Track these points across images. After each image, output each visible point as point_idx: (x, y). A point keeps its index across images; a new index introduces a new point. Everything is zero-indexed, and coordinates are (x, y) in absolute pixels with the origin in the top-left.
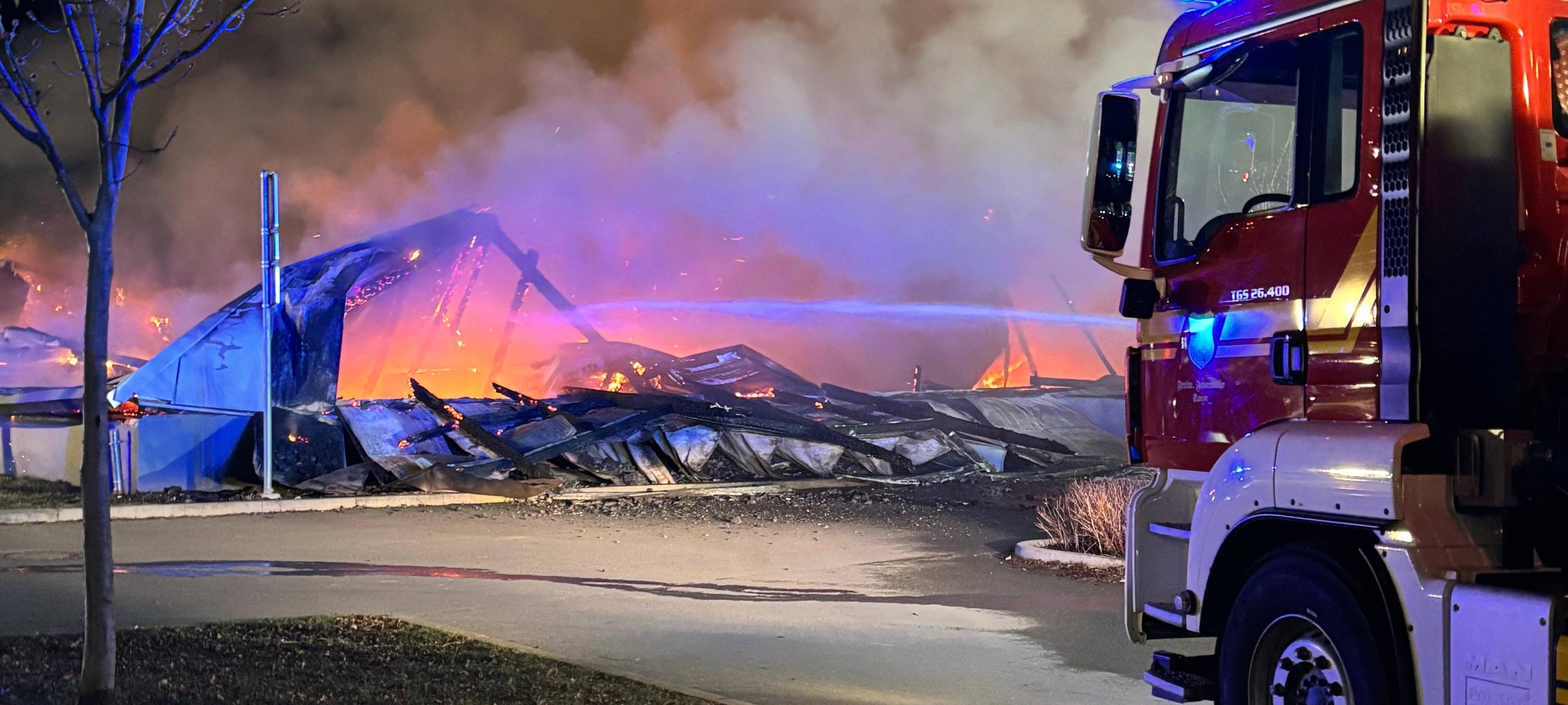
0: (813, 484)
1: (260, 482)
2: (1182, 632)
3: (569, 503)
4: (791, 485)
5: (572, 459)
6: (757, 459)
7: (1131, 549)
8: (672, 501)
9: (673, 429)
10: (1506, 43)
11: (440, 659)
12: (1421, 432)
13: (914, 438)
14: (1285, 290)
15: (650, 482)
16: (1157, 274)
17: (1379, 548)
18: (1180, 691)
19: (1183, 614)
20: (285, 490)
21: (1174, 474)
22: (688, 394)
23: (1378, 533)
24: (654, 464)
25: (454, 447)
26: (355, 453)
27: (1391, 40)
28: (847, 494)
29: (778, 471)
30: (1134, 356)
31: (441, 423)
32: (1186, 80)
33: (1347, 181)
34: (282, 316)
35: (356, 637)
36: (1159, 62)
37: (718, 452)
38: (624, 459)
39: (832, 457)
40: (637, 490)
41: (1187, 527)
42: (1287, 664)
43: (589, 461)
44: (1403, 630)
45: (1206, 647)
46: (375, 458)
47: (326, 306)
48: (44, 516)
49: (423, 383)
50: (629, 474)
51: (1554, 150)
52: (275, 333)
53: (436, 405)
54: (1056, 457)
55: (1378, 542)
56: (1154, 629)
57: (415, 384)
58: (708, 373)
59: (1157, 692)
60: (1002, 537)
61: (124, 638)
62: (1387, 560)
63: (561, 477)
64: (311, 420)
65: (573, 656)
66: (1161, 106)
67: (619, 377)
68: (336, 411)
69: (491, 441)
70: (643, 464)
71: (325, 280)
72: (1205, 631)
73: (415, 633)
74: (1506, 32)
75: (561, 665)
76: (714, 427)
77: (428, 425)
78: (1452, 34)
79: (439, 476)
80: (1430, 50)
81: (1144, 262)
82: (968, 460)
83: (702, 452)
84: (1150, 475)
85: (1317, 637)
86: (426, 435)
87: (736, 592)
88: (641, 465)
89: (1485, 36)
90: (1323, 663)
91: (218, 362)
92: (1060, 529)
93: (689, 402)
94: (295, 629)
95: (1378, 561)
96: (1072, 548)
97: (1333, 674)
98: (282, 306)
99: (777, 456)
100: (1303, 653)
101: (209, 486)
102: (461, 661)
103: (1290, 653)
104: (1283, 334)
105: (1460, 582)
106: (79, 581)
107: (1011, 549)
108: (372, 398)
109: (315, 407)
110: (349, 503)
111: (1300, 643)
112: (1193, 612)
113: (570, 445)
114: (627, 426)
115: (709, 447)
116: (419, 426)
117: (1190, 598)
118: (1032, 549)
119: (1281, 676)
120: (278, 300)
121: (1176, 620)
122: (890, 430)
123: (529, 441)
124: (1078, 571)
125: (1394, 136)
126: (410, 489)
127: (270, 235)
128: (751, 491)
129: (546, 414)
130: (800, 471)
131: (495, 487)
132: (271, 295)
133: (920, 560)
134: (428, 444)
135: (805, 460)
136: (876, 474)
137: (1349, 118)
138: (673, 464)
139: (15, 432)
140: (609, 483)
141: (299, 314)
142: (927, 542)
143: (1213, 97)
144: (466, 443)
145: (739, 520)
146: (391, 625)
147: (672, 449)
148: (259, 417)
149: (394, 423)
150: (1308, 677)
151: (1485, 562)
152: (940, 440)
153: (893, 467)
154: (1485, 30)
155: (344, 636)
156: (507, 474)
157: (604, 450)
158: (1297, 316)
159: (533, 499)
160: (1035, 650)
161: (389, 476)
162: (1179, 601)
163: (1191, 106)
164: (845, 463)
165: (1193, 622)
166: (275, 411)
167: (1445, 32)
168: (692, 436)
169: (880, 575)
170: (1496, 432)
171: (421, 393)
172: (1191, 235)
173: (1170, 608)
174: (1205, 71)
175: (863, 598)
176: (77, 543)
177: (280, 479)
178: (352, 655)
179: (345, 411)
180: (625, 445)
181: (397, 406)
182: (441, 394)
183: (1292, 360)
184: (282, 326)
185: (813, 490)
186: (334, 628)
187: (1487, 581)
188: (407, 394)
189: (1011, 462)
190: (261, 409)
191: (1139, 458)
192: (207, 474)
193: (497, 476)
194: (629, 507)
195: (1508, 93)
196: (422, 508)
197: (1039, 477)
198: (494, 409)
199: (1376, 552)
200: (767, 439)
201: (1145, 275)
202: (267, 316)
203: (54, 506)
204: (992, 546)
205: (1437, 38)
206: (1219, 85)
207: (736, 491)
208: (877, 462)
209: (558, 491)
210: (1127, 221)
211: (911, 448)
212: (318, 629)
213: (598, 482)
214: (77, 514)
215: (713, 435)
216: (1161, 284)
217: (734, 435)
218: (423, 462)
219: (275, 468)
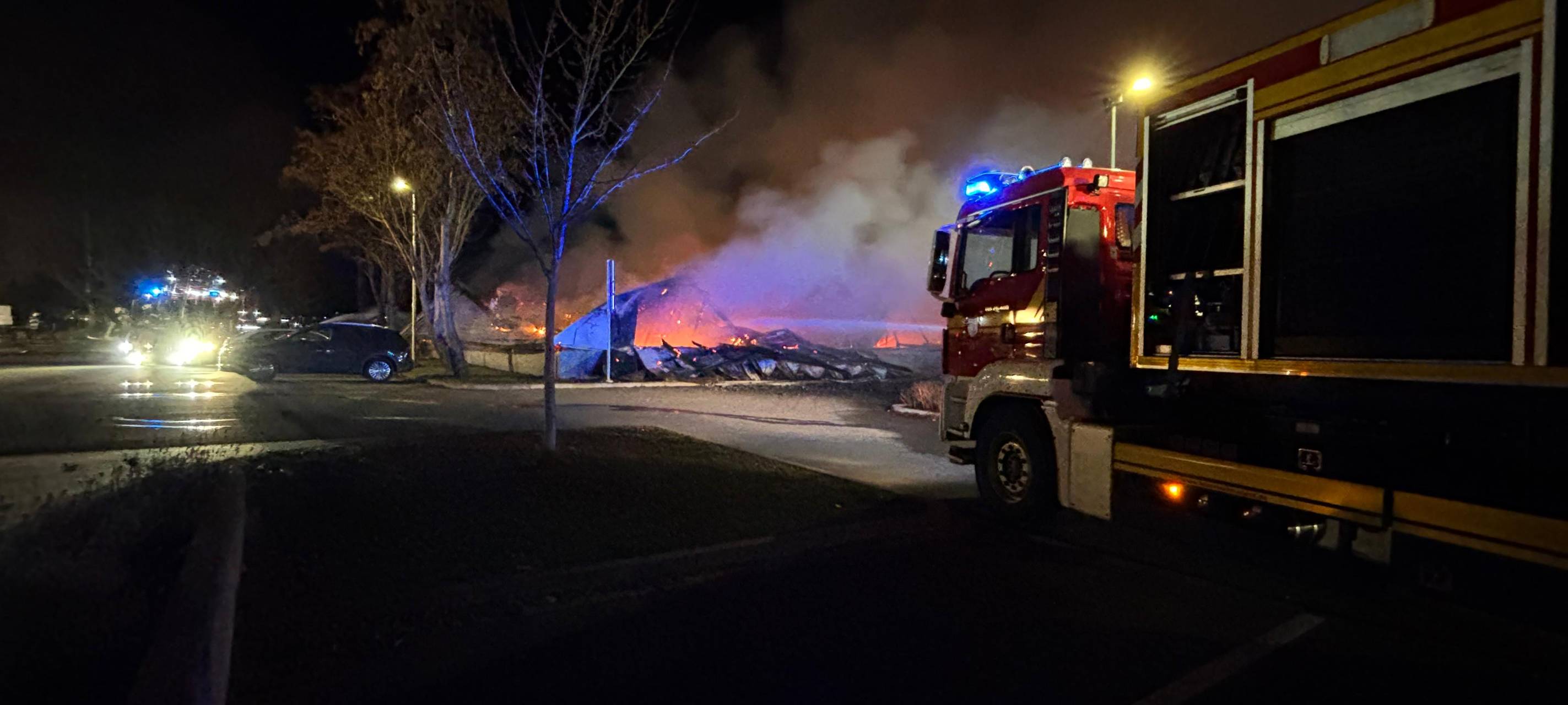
0: (813, 382)
1: (605, 376)
2: (962, 438)
3: (720, 387)
4: (805, 382)
5: (722, 370)
6: (791, 372)
7: (941, 408)
8: (759, 386)
9: (760, 360)
10: (1098, 212)
11: (677, 442)
12: (1060, 363)
13: (852, 365)
14: (1007, 308)
15: (751, 380)
16: (956, 301)
17: (1042, 407)
18: (961, 461)
19: (963, 431)
20: (615, 379)
21: (960, 378)
22: (766, 347)
23: (1042, 401)
24: (752, 373)
25: (678, 365)
26: (641, 366)
27: (1053, 210)
28: (825, 385)
29: (800, 377)
30: (946, 333)
31: (672, 355)
32: (970, 225)
33: (1033, 264)
34: (614, 315)
35: (643, 433)
36: (959, 218)
37: (776, 369)
38: (741, 371)
39: (820, 372)
40: (745, 383)
41: (965, 398)
42: (1004, 451)
43: (729, 371)
44: (1051, 439)
45: (972, 444)
46: (648, 368)
47: (630, 310)
48: (525, 387)
49: (666, 341)
50: (743, 376)
51: (1116, 253)
52: (612, 321)
53: (670, 349)
54: (906, 373)
55: (1042, 404)
56: (950, 437)
57: (663, 341)
58: (774, 339)
59: (952, 461)
60: (886, 402)
61: (559, 432)
62: (1046, 412)
63: (718, 377)
64: (625, 353)
65: (723, 443)
66: (959, 236)
67: (740, 340)
68: (634, 350)
69: (692, 364)
70: (749, 374)
71: (630, 301)
72: (972, 438)
73: (665, 432)
74: (1098, 207)
75: (721, 446)
76: (775, 359)
77: (669, 357)
78: (1077, 208)
79: (672, 375)
80: (1068, 214)
81: (950, 295)
82: (873, 374)
83: (771, 368)
84: (949, 379)
85: (1016, 441)
86: (667, 360)
87: (784, 421)
88: (747, 372)
89: (1090, 209)
90: (1018, 451)
91: (590, 330)
92: (909, 401)
93: (767, 350)
94: (620, 430)
95: (1043, 412)
96: (913, 408)
97: (1023, 456)
98: (615, 312)
99: (799, 371)
100: (1011, 447)
101: (587, 377)
102: (682, 443)
103: (1006, 447)
104: (1005, 324)
105: (1076, 421)
106: (542, 412)
107: (890, 408)
108: (647, 346)
109: (626, 349)
110: (639, 385)
111: (1010, 443)
112: (967, 431)
113: (720, 365)
114: (742, 359)
115: (774, 367)
116: (664, 356)
117: (966, 426)
118: (899, 408)
119: (1001, 456)
120: (613, 308)
121: (960, 434)
122: (841, 362)
123: (707, 363)
124: (916, 416)
125: (1051, 248)
126: (661, 380)
127: (611, 283)
128: (789, 384)
129: (712, 353)
130: (807, 377)
131: (693, 380)
132: (611, 306)
133: (857, 411)
134: (668, 364)
135: (811, 374)
136: (836, 378)
137: (1034, 243)
138: (759, 373)
139: (514, 357)
140: (735, 380)
141: (621, 313)
142: (861, 404)
143: (979, 233)
144: (682, 363)
145: (785, 394)
146: (657, 429)
147: (760, 368)
148: (605, 352)
149: (655, 355)
150: (1012, 456)
151: (1083, 413)
152: (862, 366)
153: (843, 375)
154: (1089, 207)
155: (639, 433)
156: (697, 376)
157: (734, 367)
158: (1011, 318)
159: (707, 385)
160: (900, 445)
161: (653, 375)
162: (962, 426)
163: (970, 236)
164: (825, 375)
165: (967, 435)
166: (612, 351)
167: (1075, 208)
168: (767, 363)
169: (839, 416)
170: (1091, 363)
171: (665, 345)
172: (969, 285)
173: (958, 429)
174: (977, 222)
175: (833, 425)
176: (542, 397)
177: (613, 374)
178: (642, 440)
179: (637, 350)
180: (741, 365)
181: (657, 349)
182: (673, 345)
183: (1009, 334)
184: (614, 318)
185: (812, 384)
186: (635, 430)
187: (1085, 421)
188: (660, 345)
189: (889, 376)
190: (605, 348)
191: (946, 371)
192: (586, 372)
193: (694, 376)
194: (743, 389)
195: (1098, 231)
196: (666, 387)
197: (900, 381)
198: (693, 351)
199: (1041, 409)
200: (795, 365)
201: (951, 301)
202: (609, 314)
203: (528, 383)
204: (883, 406)
205: (1071, 210)
206: (982, 229)
207: (784, 384)
208: (837, 374)
209: (716, 382)
210: (945, 280)
211: (850, 368)
212: (628, 431)
213: (731, 379)
214: (542, 386)
215: (775, 362)
216: (957, 305)
217: (784, 363)
218: (666, 370)
219: (611, 370)
